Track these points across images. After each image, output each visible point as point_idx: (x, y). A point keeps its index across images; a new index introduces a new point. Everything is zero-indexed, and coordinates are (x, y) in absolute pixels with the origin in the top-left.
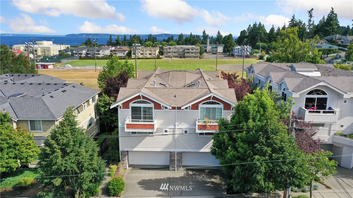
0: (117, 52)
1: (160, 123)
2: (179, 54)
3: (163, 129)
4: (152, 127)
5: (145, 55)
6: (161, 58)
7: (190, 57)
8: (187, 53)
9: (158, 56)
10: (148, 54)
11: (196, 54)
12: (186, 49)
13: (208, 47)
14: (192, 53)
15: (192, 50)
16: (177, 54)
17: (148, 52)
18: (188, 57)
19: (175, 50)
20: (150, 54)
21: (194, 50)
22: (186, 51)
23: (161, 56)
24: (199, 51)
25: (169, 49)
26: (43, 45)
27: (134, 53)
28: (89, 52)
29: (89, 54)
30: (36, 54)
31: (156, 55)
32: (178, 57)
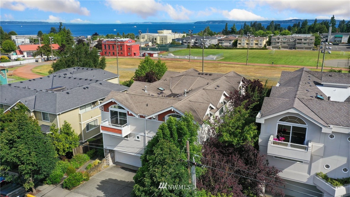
0: (223, 42)
1: (133, 129)
2: (289, 45)
3: (135, 135)
4: (120, 132)
6: (267, 49)
7: (302, 48)
8: (298, 43)
9: (265, 46)
10: (254, 44)
11: (309, 45)
12: (298, 39)
13: (329, 37)
14: (305, 44)
15: (305, 40)
16: (287, 44)
17: (255, 42)
18: (298, 48)
19: (284, 40)
20: (257, 44)
21: (308, 41)
22: (298, 41)
23: (267, 47)
24: (313, 41)
25: (278, 39)
26: (163, 34)
27: (240, 42)
28: (197, 41)
29: (196, 43)
30: (156, 42)
31: (263, 46)
32: (287, 48)
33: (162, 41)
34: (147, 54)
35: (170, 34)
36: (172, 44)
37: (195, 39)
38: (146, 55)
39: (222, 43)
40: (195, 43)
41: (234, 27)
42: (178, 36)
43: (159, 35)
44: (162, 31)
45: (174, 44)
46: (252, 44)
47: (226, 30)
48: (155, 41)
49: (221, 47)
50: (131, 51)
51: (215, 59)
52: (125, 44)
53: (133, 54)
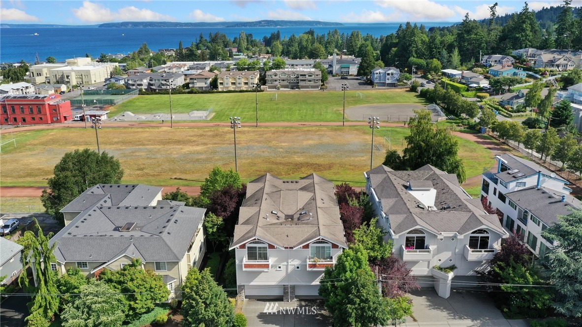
1: (274, 261)
2: (290, 83)
3: (277, 265)
4: (267, 266)
5: (238, 85)
6: (262, 91)
7: (307, 87)
8: (301, 80)
10: (243, 83)
11: (315, 83)
12: (301, 75)
13: (334, 67)
14: (310, 81)
15: (310, 76)
16: (287, 82)
17: (243, 80)
18: (303, 87)
19: (284, 77)
20: (246, 84)
21: (313, 76)
22: (301, 78)
23: (262, 87)
24: (320, 77)
25: (275, 76)
27: (222, 82)
28: (153, 82)
29: (152, 85)
30: (70, 82)
32: (288, 88)
33: (80, 80)
34: (88, 116)
35: (92, 65)
37: (149, 78)
39: (193, 83)
40: (150, 84)
43: (72, 68)
44: (75, 60)
48: (67, 80)
49: (193, 90)
51: (204, 118)
52: (47, 103)
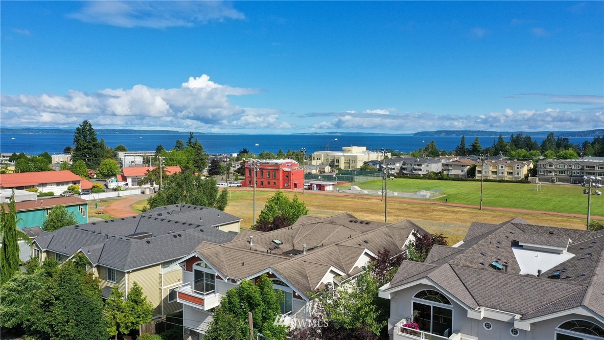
0: (450, 168)
2: (571, 176)
4: (201, 302)
5: (500, 175)
6: (530, 182)
8: (587, 173)
9: (527, 177)
10: (506, 173)
12: (588, 167)
14: (601, 175)
15: (601, 168)
16: (567, 175)
17: (507, 169)
19: (562, 168)
20: (511, 173)
22: (587, 170)
23: (530, 178)
25: (550, 166)
26: (351, 153)
27: (480, 169)
28: (406, 166)
29: (404, 169)
30: (338, 166)
31: (522, 176)
32: (567, 182)
33: (348, 165)
34: (315, 185)
35: (363, 152)
36: (362, 169)
37: (402, 162)
38: (314, 187)
39: (448, 170)
40: (402, 169)
41: (476, 143)
42: (374, 156)
43: (344, 154)
44: (350, 148)
45: (366, 170)
46: (501, 173)
47: (463, 148)
48: (336, 164)
49: (446, 177)
50: (290, 180)
51: (428, 197)
52: (281, 169)
53: (292, 186)
